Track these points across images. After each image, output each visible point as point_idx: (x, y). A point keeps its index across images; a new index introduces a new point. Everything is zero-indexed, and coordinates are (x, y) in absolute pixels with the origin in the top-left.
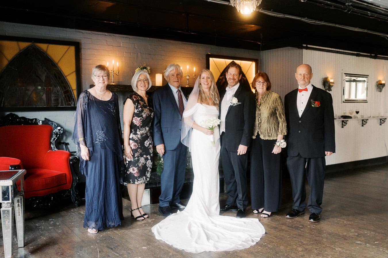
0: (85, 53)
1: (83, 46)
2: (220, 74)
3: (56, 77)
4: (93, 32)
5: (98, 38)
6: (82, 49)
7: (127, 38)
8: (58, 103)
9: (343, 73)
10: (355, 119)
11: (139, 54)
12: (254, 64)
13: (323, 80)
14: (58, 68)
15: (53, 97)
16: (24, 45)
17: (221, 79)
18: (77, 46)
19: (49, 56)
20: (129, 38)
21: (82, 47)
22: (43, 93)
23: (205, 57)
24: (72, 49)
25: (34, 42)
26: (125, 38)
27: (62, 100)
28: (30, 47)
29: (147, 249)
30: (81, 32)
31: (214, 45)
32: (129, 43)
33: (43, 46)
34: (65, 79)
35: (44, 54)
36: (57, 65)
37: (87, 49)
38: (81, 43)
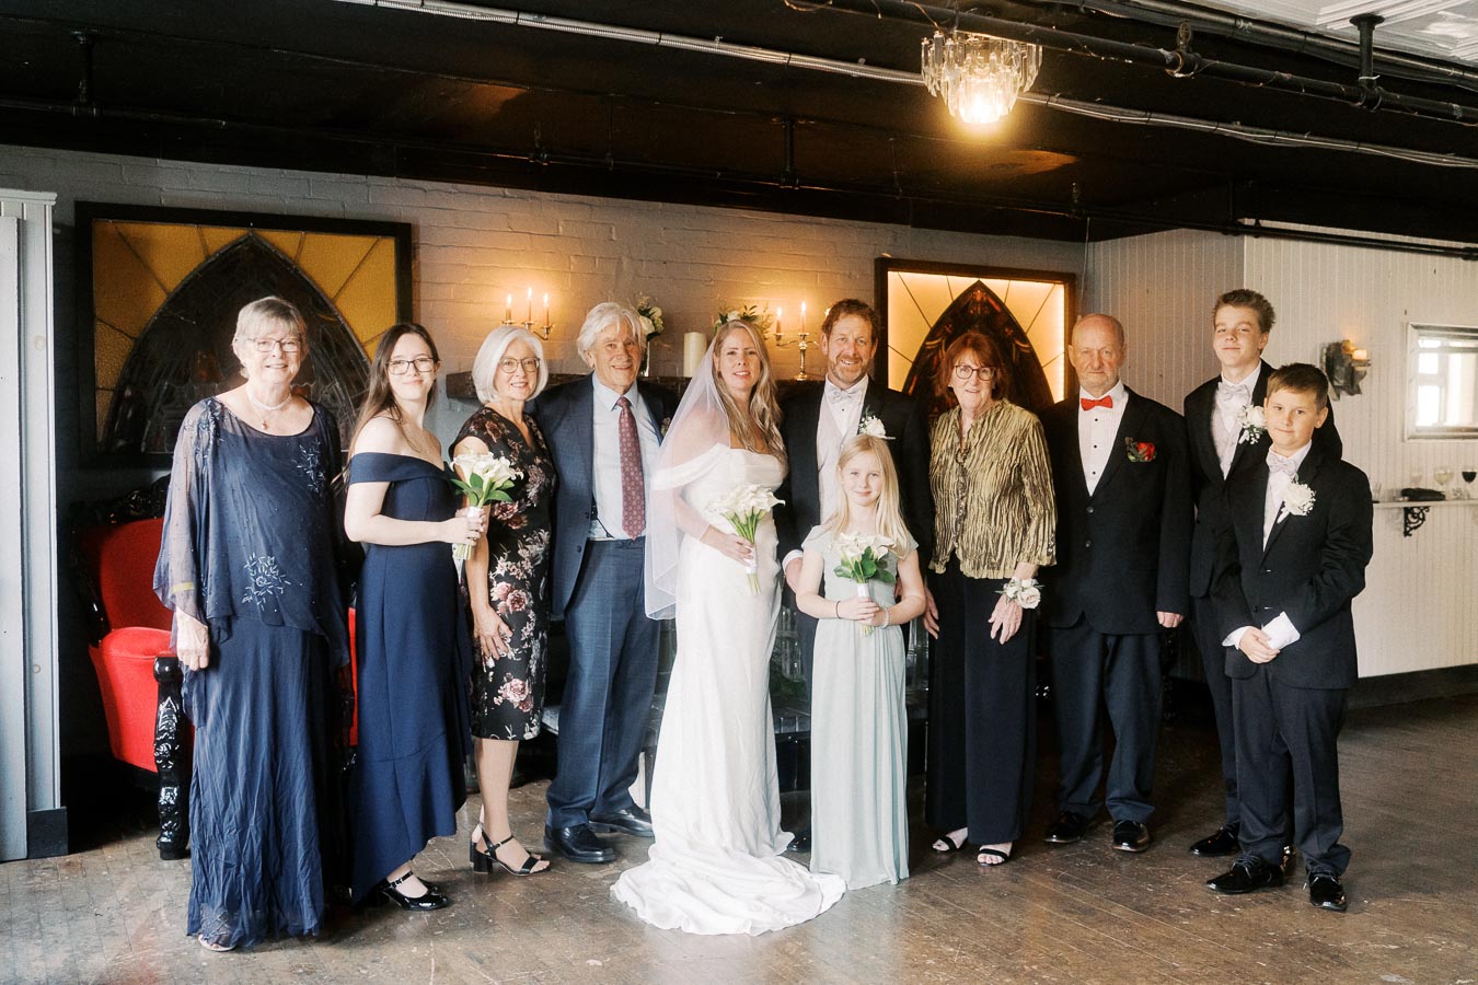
0: (430, 260)
1: (423, 238)
2: (929, 329)
3: (329, 347)
4: (459, 186)
5: (481, 209)
6: (421, 246)
7: (582, 203)
9: (1410, 327)
10: (1459, 502)
11: (625, 261)
12: (1058, 292)
13: (1325, 350)
14: (335, 317)
16: (222, 237)
17: (929, 351)
18: (404, 237)
19: (305, 273)
20: (591, 205)
21: (421, 242)
23: (870, 269)
24: (388, 246)
25: (254, 226)
26: (574, 205)
28: (241, 243)
29: (603, 967)
31: (907, 224)
32: (589, 222)
33: (284, 241)
34: (359, 353)
35: (290, 265)
36: (331, 306)
37: (439, 247)
38: (418, 227)
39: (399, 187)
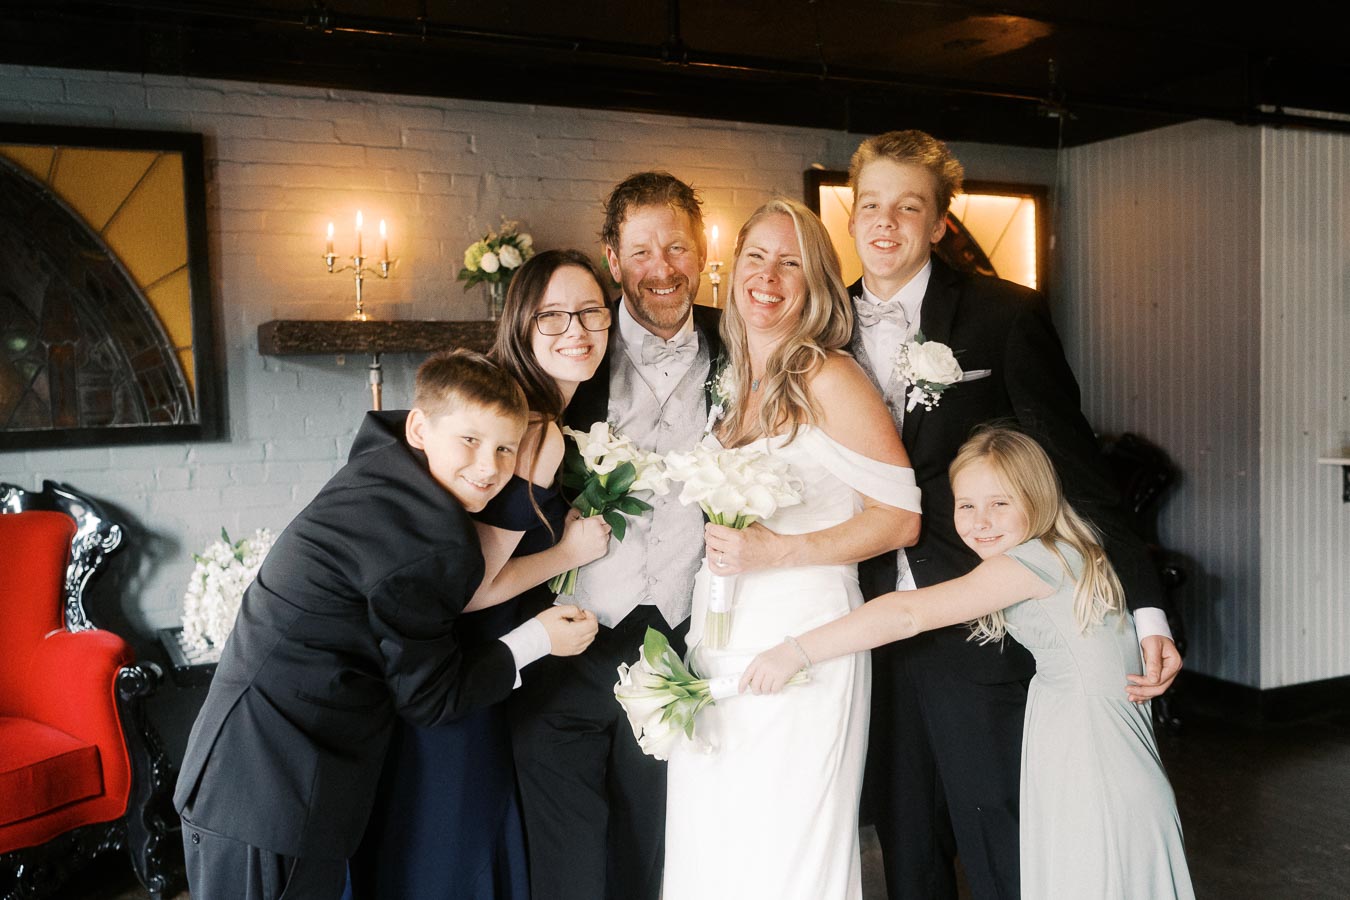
0: (234, 183)
1: (223, 152)
3: (97, 295)
4: (268, 86)
5: (297, 115)
6: (220, 163)
7: (431, 107)
8: (111, 413)
11: (489, 179)
12: (1029, 208)
14: (106, 254)
15: (84, 385)
18: (195, 152)
19: (62, 199)
20: (443, 110)
21: (220, 157)
22: (36, 368)
23: (798, 185)
24: (173, 166)
26: (421, 109)
27: (125, 397)
30: (215, 90)
31: (842, 129)
32: (441, 131)
33: (34, 158)
34: (138, 301)
35: (37, 189)
36: (98, 241)
37: (244, 164)
38: (215, 138)
39: (188, 88)
